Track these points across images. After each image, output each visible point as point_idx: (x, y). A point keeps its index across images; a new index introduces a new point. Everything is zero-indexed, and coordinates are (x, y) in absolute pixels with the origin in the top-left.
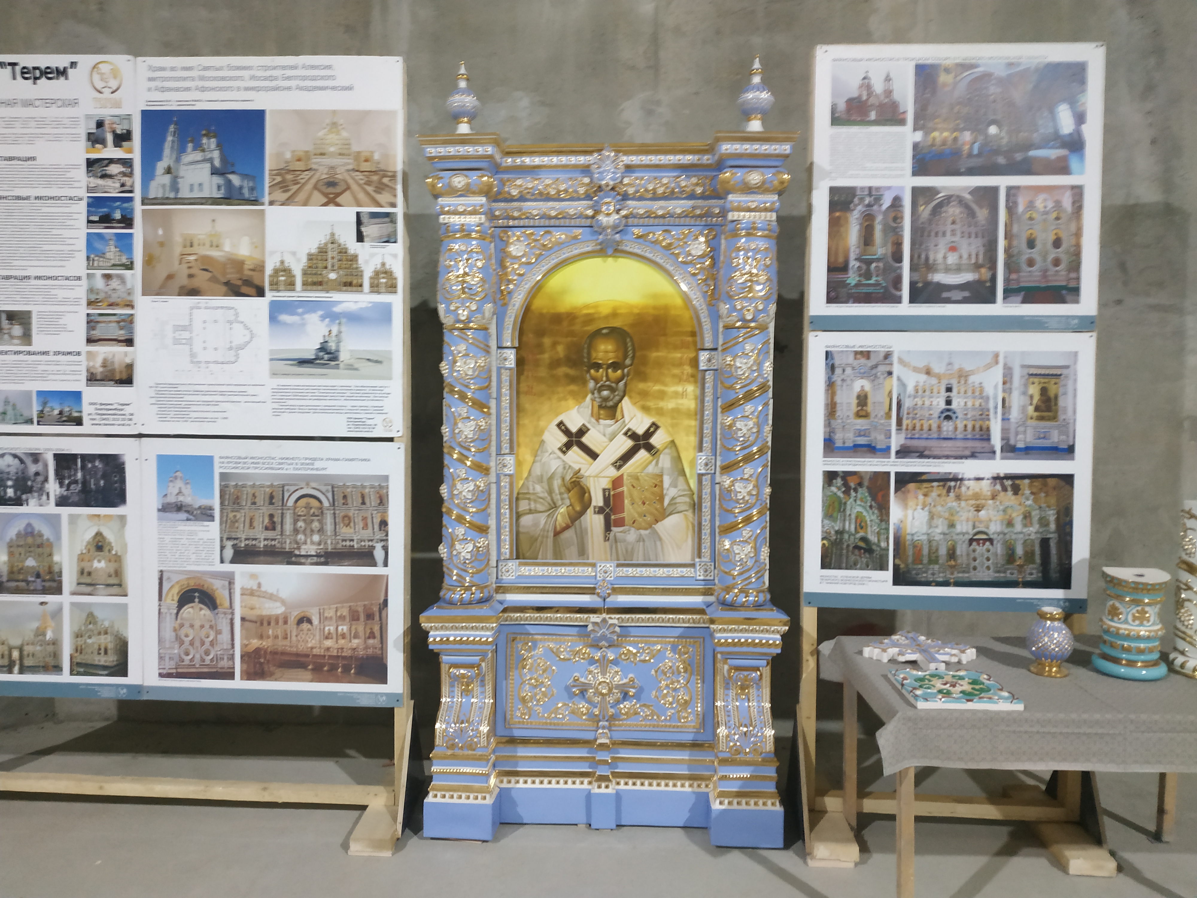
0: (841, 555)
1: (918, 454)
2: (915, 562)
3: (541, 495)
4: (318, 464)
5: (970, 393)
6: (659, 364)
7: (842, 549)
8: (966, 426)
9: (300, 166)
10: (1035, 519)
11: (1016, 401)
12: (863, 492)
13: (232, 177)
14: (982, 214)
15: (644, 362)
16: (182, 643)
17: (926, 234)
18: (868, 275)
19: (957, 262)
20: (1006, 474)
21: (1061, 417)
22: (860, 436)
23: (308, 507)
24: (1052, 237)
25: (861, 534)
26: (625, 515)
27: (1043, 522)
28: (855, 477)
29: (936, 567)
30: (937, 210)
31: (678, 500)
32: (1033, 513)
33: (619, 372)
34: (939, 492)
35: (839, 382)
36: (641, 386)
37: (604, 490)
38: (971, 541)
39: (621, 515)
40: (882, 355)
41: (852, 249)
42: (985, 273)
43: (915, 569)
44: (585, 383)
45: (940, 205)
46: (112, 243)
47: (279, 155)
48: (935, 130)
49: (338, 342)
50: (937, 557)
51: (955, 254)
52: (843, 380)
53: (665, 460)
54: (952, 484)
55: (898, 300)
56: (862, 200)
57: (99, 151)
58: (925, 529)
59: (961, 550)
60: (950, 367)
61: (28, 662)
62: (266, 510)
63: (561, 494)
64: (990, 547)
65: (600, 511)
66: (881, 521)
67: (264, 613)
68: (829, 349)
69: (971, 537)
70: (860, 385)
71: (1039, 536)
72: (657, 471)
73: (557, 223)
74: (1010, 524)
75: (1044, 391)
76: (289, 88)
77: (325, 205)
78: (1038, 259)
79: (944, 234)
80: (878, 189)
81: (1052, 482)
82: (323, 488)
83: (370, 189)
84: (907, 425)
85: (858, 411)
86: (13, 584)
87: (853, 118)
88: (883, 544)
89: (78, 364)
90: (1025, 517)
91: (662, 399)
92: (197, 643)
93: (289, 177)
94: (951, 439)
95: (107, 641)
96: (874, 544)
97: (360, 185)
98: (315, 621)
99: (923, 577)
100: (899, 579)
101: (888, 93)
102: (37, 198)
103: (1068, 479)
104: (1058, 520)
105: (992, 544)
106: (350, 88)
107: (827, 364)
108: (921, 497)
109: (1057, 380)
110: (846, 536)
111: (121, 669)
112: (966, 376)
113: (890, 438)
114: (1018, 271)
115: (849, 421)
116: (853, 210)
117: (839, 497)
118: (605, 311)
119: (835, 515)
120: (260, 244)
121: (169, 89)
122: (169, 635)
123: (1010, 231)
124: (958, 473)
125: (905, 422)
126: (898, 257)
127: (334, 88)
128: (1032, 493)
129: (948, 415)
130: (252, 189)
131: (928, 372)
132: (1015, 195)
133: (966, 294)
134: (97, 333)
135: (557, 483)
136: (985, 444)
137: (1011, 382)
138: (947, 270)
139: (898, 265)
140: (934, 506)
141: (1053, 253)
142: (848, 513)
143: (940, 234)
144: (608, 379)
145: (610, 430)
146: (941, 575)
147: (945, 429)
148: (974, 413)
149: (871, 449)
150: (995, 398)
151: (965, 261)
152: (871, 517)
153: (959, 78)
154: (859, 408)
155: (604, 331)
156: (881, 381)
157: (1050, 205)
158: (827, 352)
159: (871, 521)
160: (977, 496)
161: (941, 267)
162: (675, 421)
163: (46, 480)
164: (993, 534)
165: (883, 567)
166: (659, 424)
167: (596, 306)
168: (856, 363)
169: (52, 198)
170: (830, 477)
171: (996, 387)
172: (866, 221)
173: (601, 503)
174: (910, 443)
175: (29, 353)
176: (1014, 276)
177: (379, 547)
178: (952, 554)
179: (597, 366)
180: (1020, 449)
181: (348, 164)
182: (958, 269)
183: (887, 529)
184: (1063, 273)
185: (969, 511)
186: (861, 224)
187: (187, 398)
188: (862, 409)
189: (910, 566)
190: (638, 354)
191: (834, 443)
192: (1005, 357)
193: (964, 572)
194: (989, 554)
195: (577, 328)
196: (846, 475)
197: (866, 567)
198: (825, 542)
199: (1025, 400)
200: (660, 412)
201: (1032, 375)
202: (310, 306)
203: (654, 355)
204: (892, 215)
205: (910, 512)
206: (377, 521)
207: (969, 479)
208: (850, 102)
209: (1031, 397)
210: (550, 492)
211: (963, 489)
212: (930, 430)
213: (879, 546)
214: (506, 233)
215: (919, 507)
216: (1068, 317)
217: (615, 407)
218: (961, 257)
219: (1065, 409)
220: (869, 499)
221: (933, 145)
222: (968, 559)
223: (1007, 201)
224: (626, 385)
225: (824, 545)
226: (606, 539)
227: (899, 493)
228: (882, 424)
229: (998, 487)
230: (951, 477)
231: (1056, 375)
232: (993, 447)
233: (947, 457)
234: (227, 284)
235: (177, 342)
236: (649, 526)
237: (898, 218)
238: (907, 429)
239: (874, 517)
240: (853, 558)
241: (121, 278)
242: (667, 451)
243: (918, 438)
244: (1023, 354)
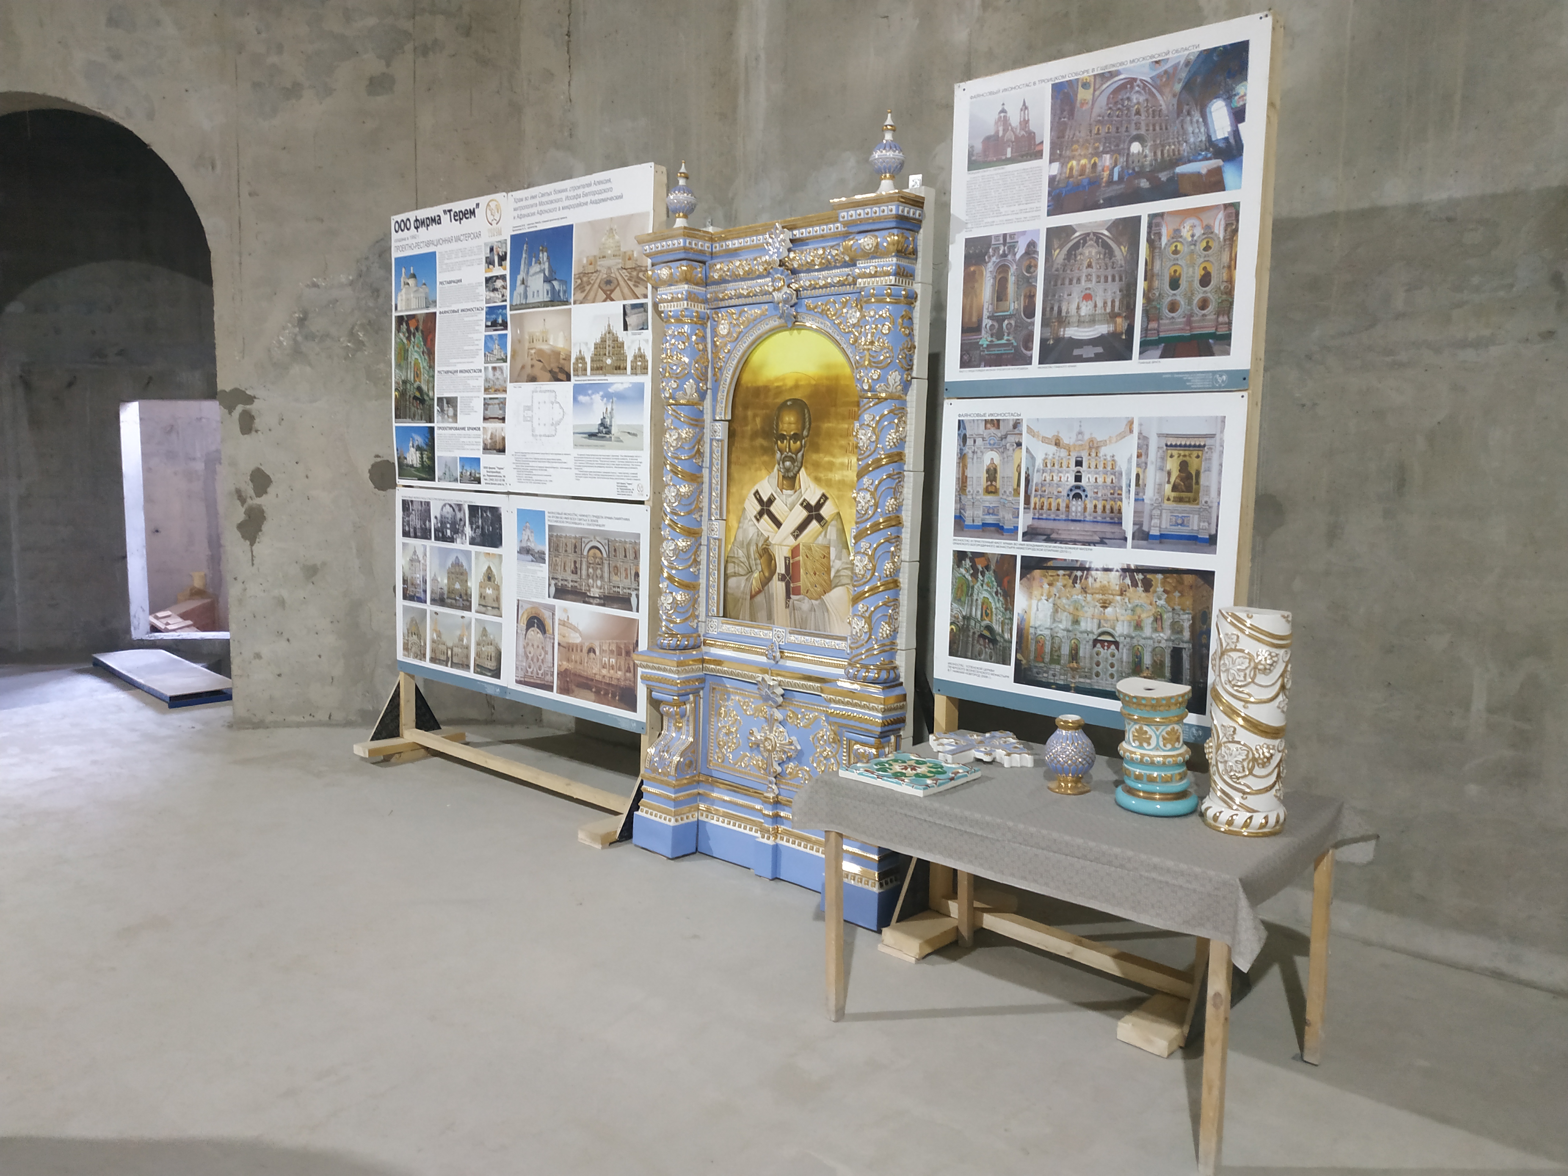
0: (967, 643)
1: (1045, 537)
2: (1036, 659)
3: (742, 560)
4: (601, 521)
5: (1101, 468)
6: (830, 435)
7: (968, 636)
8: (1095, 506)
9: (590, 269)
10: (1167, 624)
11: (1152, 477)
12: (990, 575)
13: (555, 283)
14: (1120, 252)
15: (818, 433)
16: (527, 657)
17: (1059, 282)
18: (999, 335)
19: (1091, 312)
20: (1137, 566)
21: (1203, 499)
22: (989, 514)
23: (595, 557)
24: (1199, 273)
25: (986, 622)
26: (800, 584)
27: (1176, 628)
28: (983, 559)
29: (1058, 667)
30: (1071, 254)
31: (842, 573)
32: (1165, 616)
33: (798, 443)
34: (1065, 582)
35: (970, 455)
36: (815, 457)
37: (785, 558)
38: (1096, 642)
39: (798, 584)
40: (1011, 424)
41: (986, 306)
42: (1121, 324)
43: (1036, 667)
44: (773, 454)
45: (1076, 246)
46: (496, 342)
47: (580, 261)
48: (1073, 158)
49: (611, 418)
50: (1059, 656)
51: (1090, 302)
52: (973, 452)
53: (832, 532)
54: (1079, 573)
55: (1028, 361)
56: (996, 249)
57: (491, 271)
58: (1048, 623)
59: (1085, 651)
60: (1080, 437)
61: (455, 660)
62: (572, 557)
63: (755, 559)
64: (1116, 651)
65: (782, 578)
66: (1006, 609)
67: (571, 641)
68: (961, 418)
69: (1095, 637)
70: (990, 457)
71: (1171, 644)
72: (825, 543)
73: (749, 300)
74: (1138, 626)
75: (1184, 466)
76: (586, 204)
77: (605, 301)
78: (1182, 302)
79: (1079, 280)
80: (1012, 235)
81: (1188, 579)
82: (603, 542)
83: (631, 283)
84: (1035, 504)
85: (987, 487)
86: (449, 601)
87: (989, 159)
88: (1007, 636)
89: (478, 436)
90: (1156, 620)
91: (831, 470)
92: (535, 660)
93: (585, 279)
94: (1080, 521)
95: (491, 650)
96: (999, 634)
97: (625, 281)
98: (598, 652)
99: (1044, 677)
100: (1021, 677)
101: (1025, 123)
102: (463, 310)
103: (1207, 577)
104: (1193, 627)
105: (1117, 648)
106: (621, 197)
107: (959, 435)
108: (1046, 586)
109: (1200, 453)
110: (972, 623)
111: (497, 674)
112: (1098, 448)
113: (1018, 517)
114: (1158, 318)
115: (978, 497)
116: (987, 263)
117: (967, 579)
118: (790, 383)
119: (963, 599)
120: (568, 339)
121: (524, 216)
122: (521, 651)
123: (1152, 269)
124: (1086, 562)
125: (1033, 500)
126: (1031, 314)
127: (611, 199)
128: (1165, 591)
129: (1077, 494)
130: (565, 292)
131: (1057, 444)
132: (1158, 225)
133: (1100, 350)
134: (489, 414)
135: (753, 548)
136: (1115, 529)
137: (1147, 455)
138: (1080, 323)
139: (1029, 320)
140: (1059, 598)
141: (1200, 293)
142: (975, 598)
143: (1075, 281)
144: (790, 450)
145: (790, 500)
146: (1062, 677)
147: (1074, 509)
148: (1105, 491)
149: (998, 529)
150: (1129, 474)
151: (1099, 311)
152: (996, 604)
153: (1097, 93)
154: (989, 483)
155: (789, 403)
156: (1010, 452)
157: (1199, 232)
158: (959, 421)
159: (996, 608)
160: (1104, 590)
161: (1074, 319)
162: (841, 493)
163: (465, 525)
164: (1119, 636)
165: (1005, 661)
166: (828, 495)
167: (783, 379)
168: (986, 434)
169: (469, 310)
170: (960, 557)
171: (1130, 461)
172: (999, 273)
173: (783, 572)
174: (1038, 524)
175: (456, 429)
176: (1153, 325)
177: (634, 593)
178: (1074, 655)
179: (782, 437)
180: (1154, 537)
181: (619, 263)
182: (1092, 321)
183: (1011, 619)
184: (1213, 317)
185: (1095, 607)
186: (995, 278)
187: (531, 464)
188: (991, 485)
189: (1032, 663)
190: (813, 425)
191: (964, 521)
192: (1140, 425)
193: (1086, 677)
194: (1114, 660)
195: (770, 400)
196: (976, 555)
197: (989, 659)
198: (953, 627)
199: (1162, 477)
200: (829, 483)
201: (1171, 446)
202: (596, 387)
203: (826, 425)
204: (1026, 263)
205: (1034, 602)
206: (633, 573)
207: (1097, 570)
208: (987, 139)
209: (1169, 473)
210: (748, 557)
211: (1090, 580)
212: (1058, 510)
213: (1003, 637)
214: (717, 314)
215: (1044, 598)
216: (1214, 373)
217: (794, 478)
218: (1095, 306)
219: (1208, 487)
220: (995, 583)
221: (1071, 176)
222: (1091, 664)
223: (1149, 233)
224: (803, 455)
225: (952, 629)
226: (787, 606)
227: (1025, 579)
228: (1009, 502)
229: (1128, 581)
230: (1078, 565)
231: (1200, 446)
232: (1124, 532)
233: (1075, 542)
234: (551, 371)
235: (525, 420)
236: (819, 597)
237: (1031, 268)
238: (1035, 508)
239: (999, 605)
240: (978, 647)
241: (501, 369)
242: (834, 523)
243: (1046, 519)
244: (1161, 420)
